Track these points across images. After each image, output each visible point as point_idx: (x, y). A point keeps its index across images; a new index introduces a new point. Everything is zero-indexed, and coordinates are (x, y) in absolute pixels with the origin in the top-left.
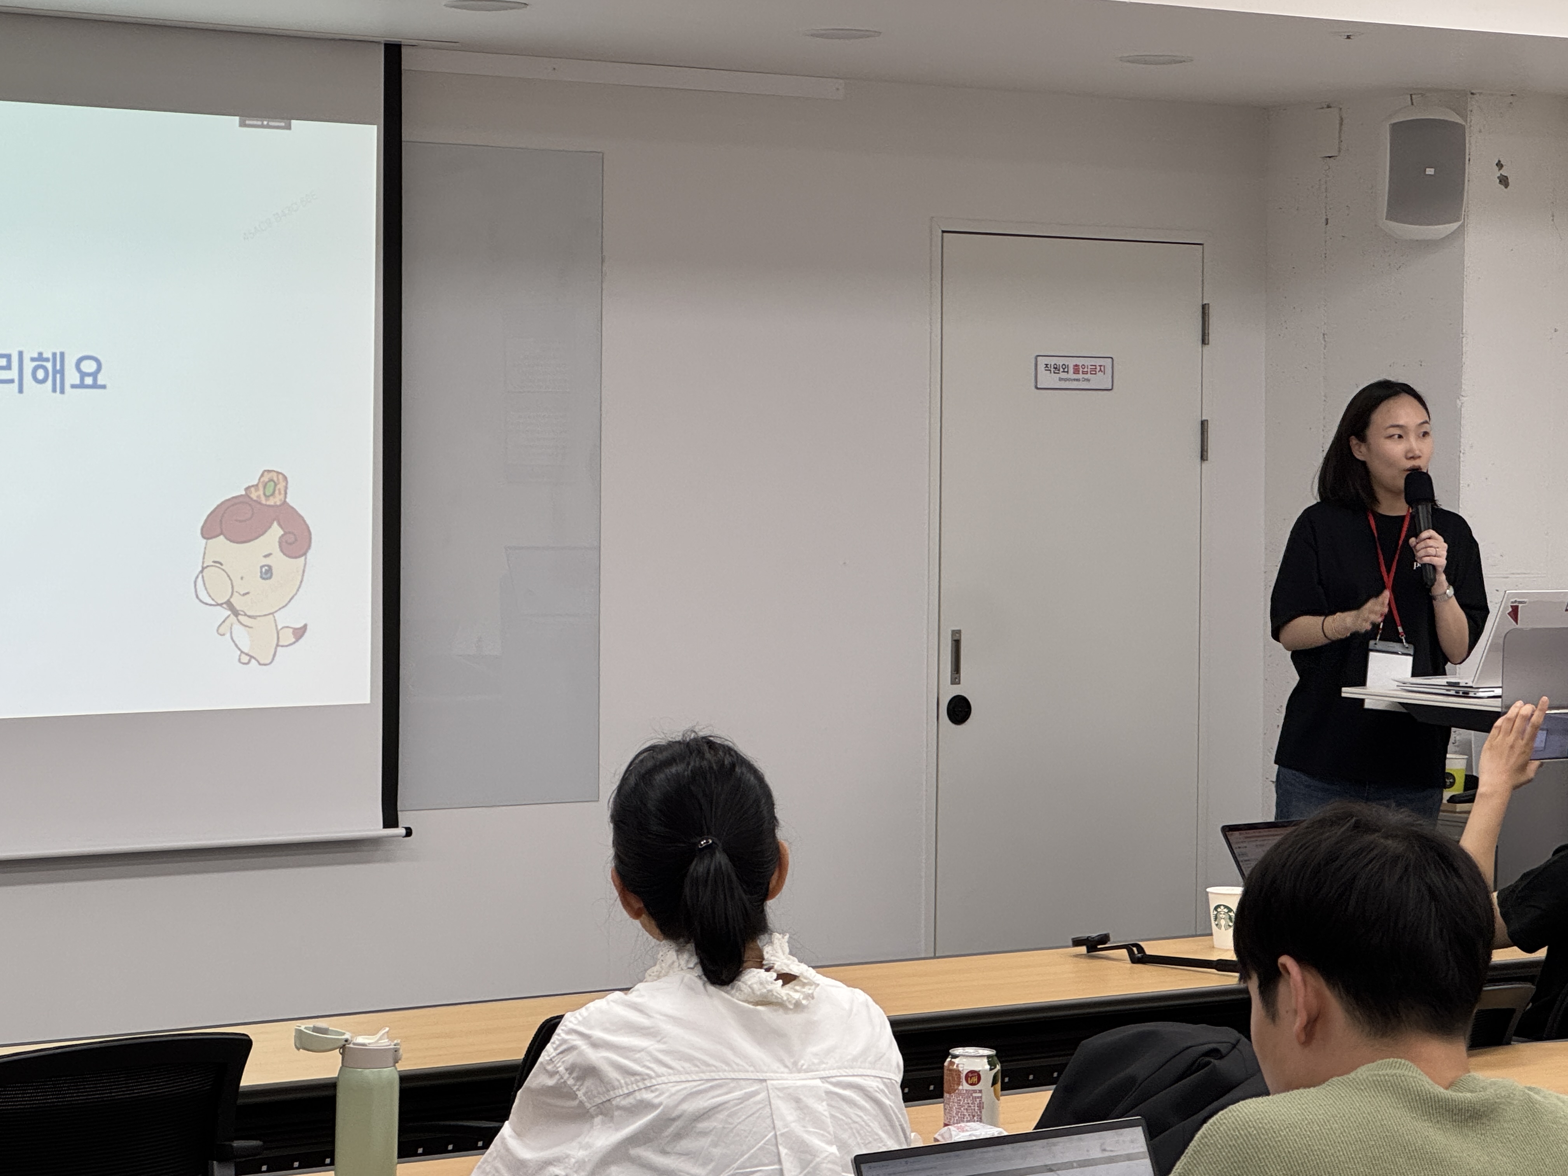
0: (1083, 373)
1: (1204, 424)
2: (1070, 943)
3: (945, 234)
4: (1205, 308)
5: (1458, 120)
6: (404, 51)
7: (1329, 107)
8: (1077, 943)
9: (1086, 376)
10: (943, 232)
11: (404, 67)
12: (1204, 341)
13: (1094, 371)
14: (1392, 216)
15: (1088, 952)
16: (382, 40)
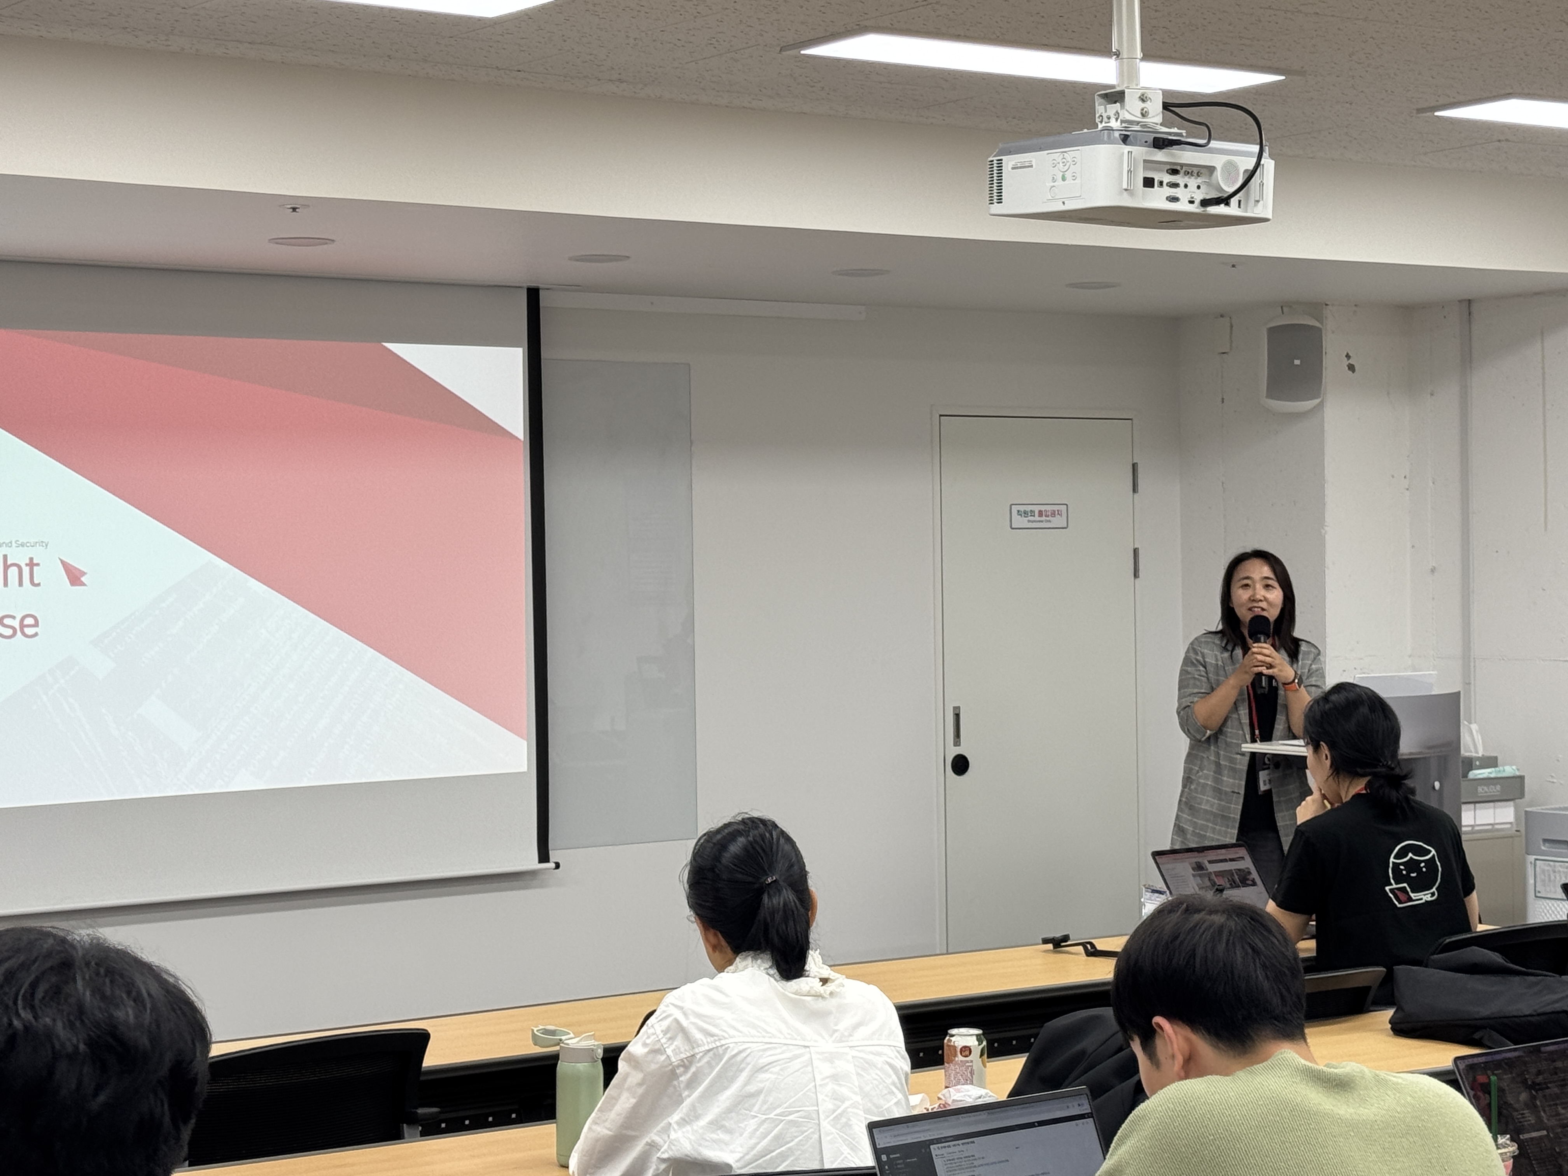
0: (1046, 516)
1: (1136, 551)
2: (1041, 942)
3: (942, 418)
4: (1134, 466)
5: (1317, 324)
6: (541, 293)
7: (1222, 316)
8: (1046, 941)
9: (1048, 519)
10: (941, 416)
11: (541, 305)
12: (1135, 490)
13: (1053, 514)
14: (1271, 395)
15: (1054, 948)
16: (525, 285)
